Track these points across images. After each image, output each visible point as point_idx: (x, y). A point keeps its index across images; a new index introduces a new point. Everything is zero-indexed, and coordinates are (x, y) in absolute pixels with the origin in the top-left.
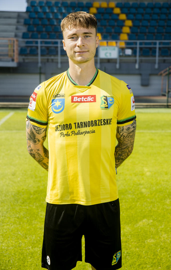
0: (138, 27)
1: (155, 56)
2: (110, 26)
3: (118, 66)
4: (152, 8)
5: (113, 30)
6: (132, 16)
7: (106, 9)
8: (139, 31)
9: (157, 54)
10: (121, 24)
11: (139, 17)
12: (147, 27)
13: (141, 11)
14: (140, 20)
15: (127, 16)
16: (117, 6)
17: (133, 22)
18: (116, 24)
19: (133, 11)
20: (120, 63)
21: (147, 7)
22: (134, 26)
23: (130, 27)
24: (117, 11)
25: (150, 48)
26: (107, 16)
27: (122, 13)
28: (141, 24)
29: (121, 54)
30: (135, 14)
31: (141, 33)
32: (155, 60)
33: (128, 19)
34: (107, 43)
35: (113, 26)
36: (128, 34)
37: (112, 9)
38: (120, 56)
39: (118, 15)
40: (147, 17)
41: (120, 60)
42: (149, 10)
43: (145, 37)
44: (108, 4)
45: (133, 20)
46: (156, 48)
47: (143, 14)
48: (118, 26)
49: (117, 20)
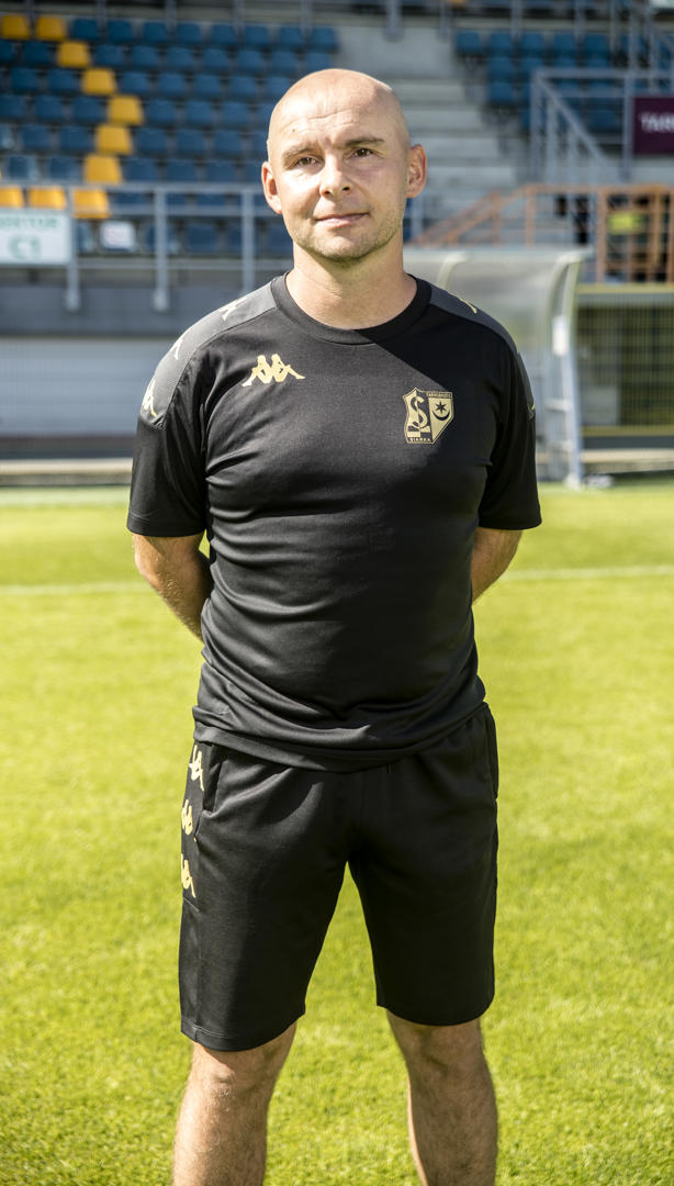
0: (169, 127)
1: (238, 256)
2: (40, 120)
3: (72, 298)
4: (232, 49)
5: (53, 140)
6: (140, 80)
7: (24, 43)
8: (170, 144)
9: (248, 246)
10: (92, 115)
11: (175, 83)
12: (207, 128)
13: (184, 57)
14: (179, 99)
15: (118, 78)
16: (76, 33)
17: (144, 106)
18: (67, 112)
19: (148, 55)
20: (83, 286)
21: (209, 43)
22: (150, 122)
23: (133, 129)
24: (75, 54)
25: (221, 223)
26: (28, 77)
27: (99, 64)
28: (179, 115)
29: (89, 245)
30: (153, 73)
31: (182, 153)
32: (240, 273)
33: (124, 90)
34: (25, 193)
35: (55, 123)
36: (123, 160)
37: (53, 46)
38: (81, 254)
39: (78, 72)
40: (210, 83)
41: (82, 271)
42: (217, 57)
43: (200, 172)
44: (33, 26)
45: (145, 99)
46: (238, 220)
47: (188, 74)
48: (79, 122)
49: (72, 95)
